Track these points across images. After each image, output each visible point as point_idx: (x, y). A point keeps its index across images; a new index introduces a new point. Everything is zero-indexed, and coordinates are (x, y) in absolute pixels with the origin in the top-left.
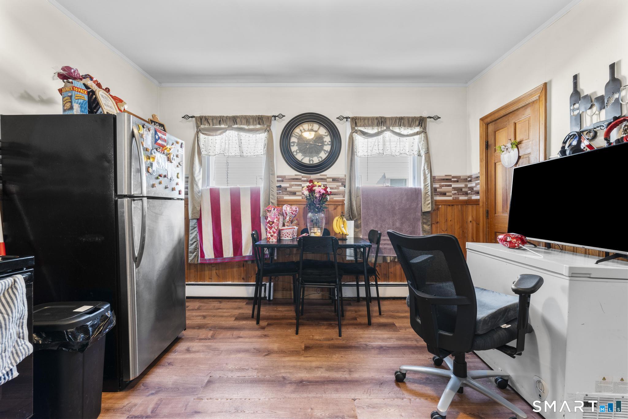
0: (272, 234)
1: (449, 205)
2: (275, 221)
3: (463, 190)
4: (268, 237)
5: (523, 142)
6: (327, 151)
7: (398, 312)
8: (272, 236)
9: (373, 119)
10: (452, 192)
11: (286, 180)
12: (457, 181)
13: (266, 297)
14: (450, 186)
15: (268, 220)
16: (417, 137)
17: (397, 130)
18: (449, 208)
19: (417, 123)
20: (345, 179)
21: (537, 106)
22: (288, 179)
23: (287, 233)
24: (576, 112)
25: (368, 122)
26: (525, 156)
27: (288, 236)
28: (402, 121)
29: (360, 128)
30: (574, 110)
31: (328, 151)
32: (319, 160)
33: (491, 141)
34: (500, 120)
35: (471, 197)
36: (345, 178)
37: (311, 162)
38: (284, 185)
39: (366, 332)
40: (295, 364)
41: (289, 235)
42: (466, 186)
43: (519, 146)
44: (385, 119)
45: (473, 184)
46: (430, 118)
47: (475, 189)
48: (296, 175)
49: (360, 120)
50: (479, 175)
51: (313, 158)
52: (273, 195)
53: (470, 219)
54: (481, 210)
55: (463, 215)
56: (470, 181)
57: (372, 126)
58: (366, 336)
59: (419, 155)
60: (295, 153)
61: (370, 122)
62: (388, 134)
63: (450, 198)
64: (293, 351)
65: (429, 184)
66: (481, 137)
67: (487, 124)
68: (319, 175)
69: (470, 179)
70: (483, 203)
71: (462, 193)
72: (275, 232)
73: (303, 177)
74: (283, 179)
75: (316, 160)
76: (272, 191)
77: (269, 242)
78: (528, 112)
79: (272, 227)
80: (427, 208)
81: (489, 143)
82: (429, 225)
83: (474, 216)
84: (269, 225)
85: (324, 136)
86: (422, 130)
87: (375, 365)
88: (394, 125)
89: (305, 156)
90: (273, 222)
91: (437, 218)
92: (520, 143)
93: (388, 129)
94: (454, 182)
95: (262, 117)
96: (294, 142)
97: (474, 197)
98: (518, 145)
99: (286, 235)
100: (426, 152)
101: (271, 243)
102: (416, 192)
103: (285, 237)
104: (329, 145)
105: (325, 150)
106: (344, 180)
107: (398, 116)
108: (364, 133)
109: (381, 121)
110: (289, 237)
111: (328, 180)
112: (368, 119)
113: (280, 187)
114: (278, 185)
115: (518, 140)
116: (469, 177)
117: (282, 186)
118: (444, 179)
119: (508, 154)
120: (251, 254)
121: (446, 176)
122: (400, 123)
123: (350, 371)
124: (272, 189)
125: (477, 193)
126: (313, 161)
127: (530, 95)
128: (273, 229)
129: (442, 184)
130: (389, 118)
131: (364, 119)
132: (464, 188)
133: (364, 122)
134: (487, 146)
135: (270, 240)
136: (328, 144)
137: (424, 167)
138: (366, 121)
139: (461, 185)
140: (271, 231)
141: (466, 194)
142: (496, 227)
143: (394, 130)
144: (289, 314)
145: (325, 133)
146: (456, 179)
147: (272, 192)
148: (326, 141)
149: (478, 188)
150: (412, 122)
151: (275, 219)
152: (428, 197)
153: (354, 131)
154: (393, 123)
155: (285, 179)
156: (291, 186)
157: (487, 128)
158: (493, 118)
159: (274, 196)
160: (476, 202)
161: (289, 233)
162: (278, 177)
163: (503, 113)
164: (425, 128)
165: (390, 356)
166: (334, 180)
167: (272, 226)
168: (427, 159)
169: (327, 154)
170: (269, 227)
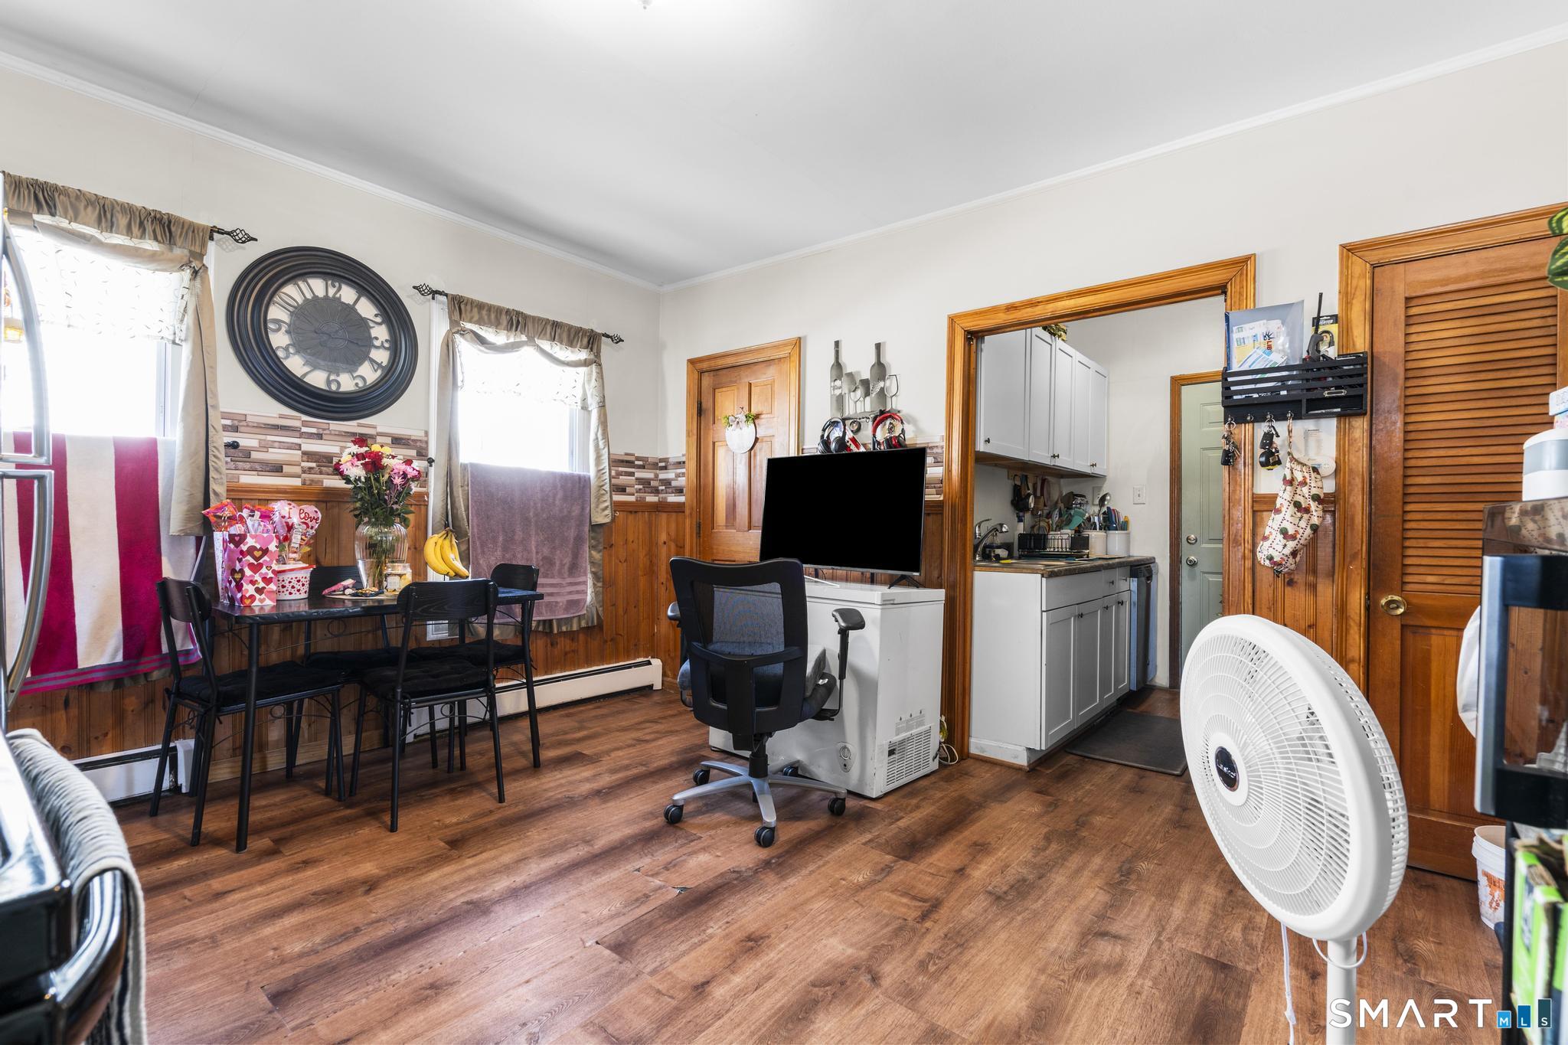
0: (261, 585)
1: (631, 512)
2: (273, 547)
3: (653, 483)
4: (247, 595)
5: (762, 416)
6: (380, 365)
7: (566, 733)
8: (259, 591)
9: (499, 311)
10: (636, 486)
11: (248, 426)
12: (643, 467)
13: (180, 787)
14: (632, 474)
15: (248, 545)
16: (583, 370)
17: (546, 345)
18: (631, 517)
19: (585, 340)
20: (427, 442)
21: (785, 366)
22: (255, 425)
23: (299, 581)
24: (838, 392)
25: (489, 316)
26: (765, 439)
27: (299, 590)
28: (558, 331)
29: (469, 326)
30: (834, 388)
31: (384, 364)
32: (357, 384)
33: (707, 404)
34: (724, 371)
35: (666, 498)
36: (425, 439)
37: (334, 387)
38: (246, 441)
39: (543, 781)
40: (464, 875)
41: (303, 585)
42: (657, 476)
43: (756, 421)
44: (526, 317)
45: (670, 475)
46: (608, 336)
47: (674, 484)
48: (282, 417)
49: (469, 307)
50: (684, 459)
51: (338, 375)
52: (216, 470)
53: (663, 537)
54: (688, 522)
55: (651, 531)
56: (665, 468)
57: (497, 327)
58: (552, 784)
59: (585, 408)
60: (281, 354)
61: (493, 316)
62: (528, 351)
63: (632, 499)
64: (428, 860)
65: (607, 470)
66: (689, 392)
67: (701, 373)
68: (354, 423)
69: (663, 464)
70: (692, 509)
71: (649, 490)
72: (271, 578)
73: (305, 424)
74: (236, 422)
75: (347, 383)
76: (214, 456)
77: (252, 610)
78: (771, 372)
79: (260, 566)
80: (602, 517)
81: (704, 406)
82: (599, 552)
83: (673, 534)
84: (252, 561)
85: (371, 324)
86: (592, 357)
87: (615, 818)
88: (541, 334)
89: (315, 367)
90: (265, 551)
91: (612, 535)
92: (757, 416)
93: (531, 340)
94: (639, 467)
95: (170, 222)
96: (277, 321)
97: (672, 498)
98: (755, 418)
99: (293, 587)
100: (601, 404)
101: (257, 612)
102: (580, 483)
103: (290, 593)
104: (386, 348)
105: (372, 361)
106: (424, 445)
107: (551, 318)
108: (481, 341)
109: (516, 321)
110: (302, 591)
111: (379, 439)
112: (490, 308)
113: (234, 445)
114: (230, 440)
115: (754, 411)
116: (661, 460)
117: (241, 444)
118: (622, 461)
119: (738, 430)
120: (119, 658)
121: (627, 454)
122: (553, 334)
123: (587, 842)
124: (217, 453)
125: (679, 491)
126: (339, 384)
127: (776, 346)
128: (264, 570)
129: (621, 469)
130: (534, 318)
131: (481, 306)
132: (653, 480)
133: (479, 313)
134: (700, 411)
135: (253, 602)
136: (382, 346)
137: (596, 435)
138: (484, 312)
139: (647, 474)
140: (257, 577)
141: (656, 491)
142: (715, 551)
143: (542, 346)
144: (310, 805)
145: (376, 315)
146: (641, 463)
147: (215, 459)
148: (377, 338)
149: (682, 482)
150: (574, 337)
151: (272, 541)
152: (603, 494)
153: (456, 328)
154: (540, 330)
155: (244, 423)
156: (265, 447)
157: (700, 380)
158: (713, 364)
159: (220, 473)
160: (678, 508)
161: (303, 580)
162: (225, 415)
163: (730, 361)
164: (598, 355)
165: (625, 798)
166: (398, 441)
167: (261, 561)
168: (602, 419)
169: (379, 372)
170: (251, 566)
